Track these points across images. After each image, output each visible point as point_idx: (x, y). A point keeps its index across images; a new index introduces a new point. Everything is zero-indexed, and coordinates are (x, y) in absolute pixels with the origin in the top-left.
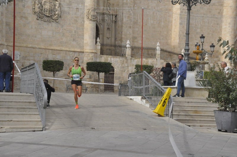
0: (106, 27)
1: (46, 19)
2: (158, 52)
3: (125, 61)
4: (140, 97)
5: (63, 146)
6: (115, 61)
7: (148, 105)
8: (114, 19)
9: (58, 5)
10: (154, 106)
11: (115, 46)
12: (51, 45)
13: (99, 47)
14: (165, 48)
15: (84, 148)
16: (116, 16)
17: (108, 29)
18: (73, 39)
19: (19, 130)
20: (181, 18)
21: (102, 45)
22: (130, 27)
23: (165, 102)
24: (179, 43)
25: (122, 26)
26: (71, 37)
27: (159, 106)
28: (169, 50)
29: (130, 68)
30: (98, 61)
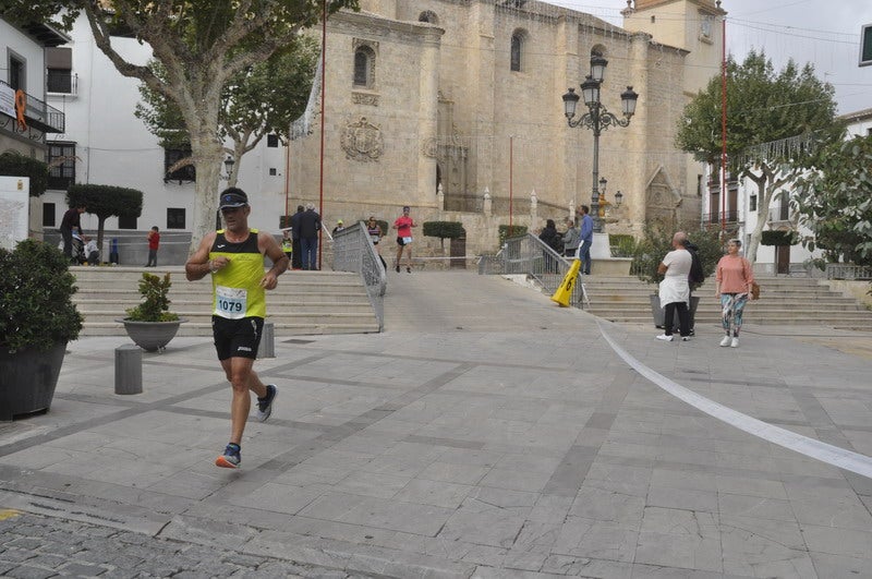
0: (451, 167)
1: (360, 156)
2: (534, 205)
3: (482, 220)
4: (524, 276)
5: (421, 359)
6: (468, 221)
7: (539, 289)
8: (463, 155)
9: (378, 135)
10: (551, 291)
11: (466, 196)
12: (368, 198)
13: (441, 199)
14: (543, 199)
15: (456, 362)
16: (466, 150)
17: (455, 170)
18: (402, 187)
19: (342, 331)
20: (566, 153)
21: (446, 195)
22: (489, 167)
23: (570, 283)
24: (565, 191)
25: (476, 166)
26: (399, 184)
27: (561, 290)
28: (549, 201)
29: (490, 231)
30: (440, 220)
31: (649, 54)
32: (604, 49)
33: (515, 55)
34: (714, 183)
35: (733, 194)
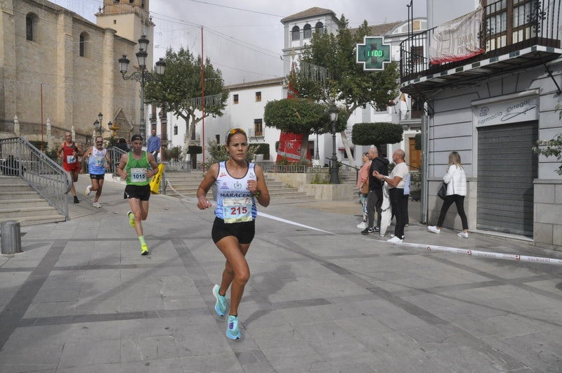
2: (49, 128)
14: (53, 124)
20: (66, 96)
22: (14, 102)
23: (158, 178)
24: (65, 120)
25: (4, 101)
27: (154, 183)
31: (114, 42)
32: (87, 35)
33: (29, 30)
34: (153, 118)
35: (164, 126)
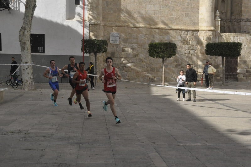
13: (219, 23)
17: (223, 1)
18: (186, 14)
21: (223, 20)
26: (183, 11)
